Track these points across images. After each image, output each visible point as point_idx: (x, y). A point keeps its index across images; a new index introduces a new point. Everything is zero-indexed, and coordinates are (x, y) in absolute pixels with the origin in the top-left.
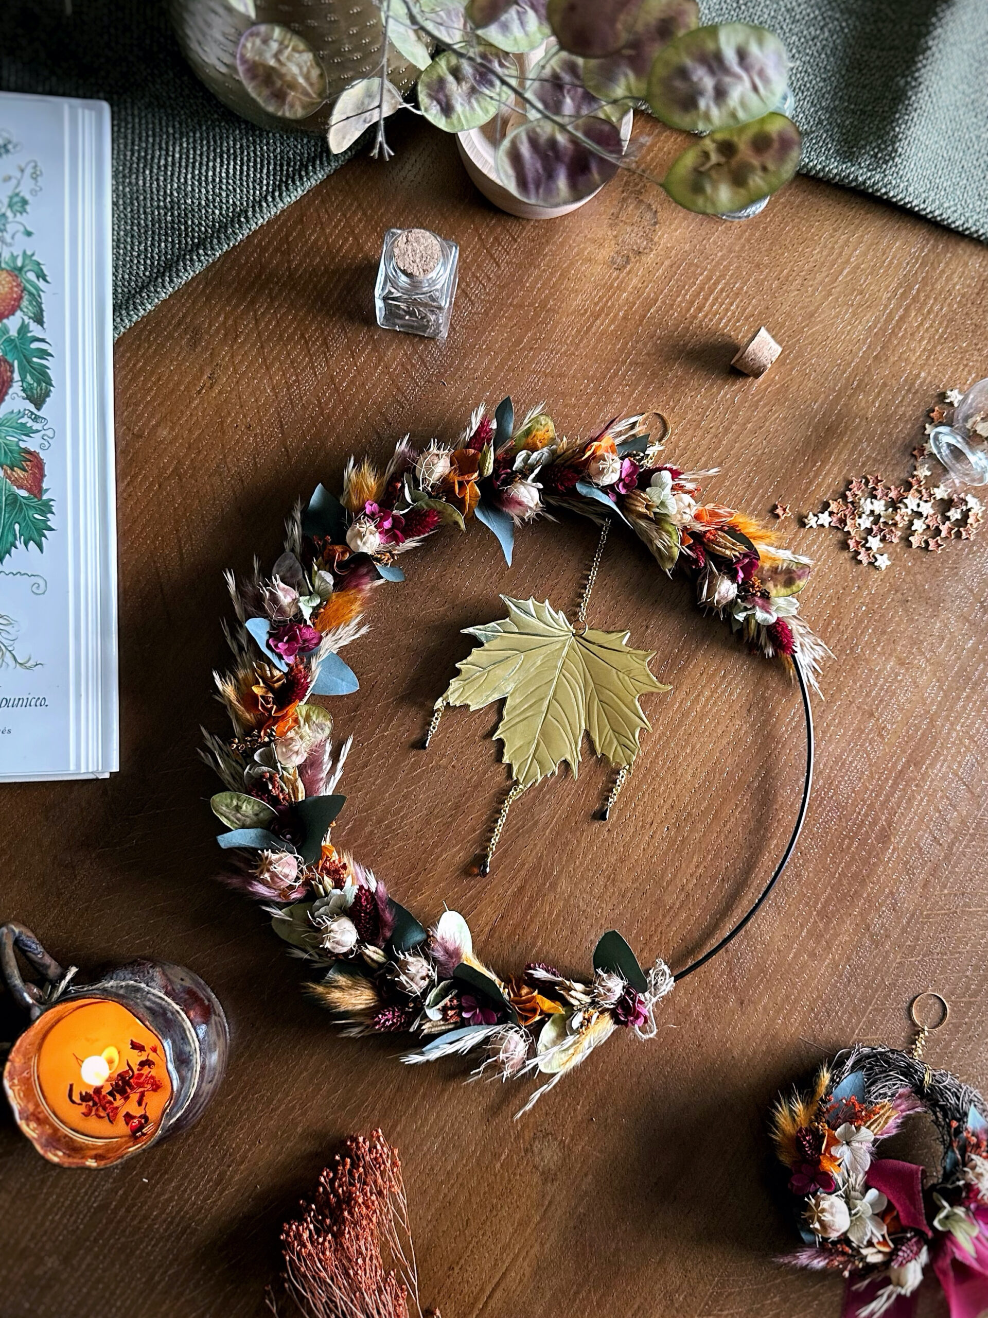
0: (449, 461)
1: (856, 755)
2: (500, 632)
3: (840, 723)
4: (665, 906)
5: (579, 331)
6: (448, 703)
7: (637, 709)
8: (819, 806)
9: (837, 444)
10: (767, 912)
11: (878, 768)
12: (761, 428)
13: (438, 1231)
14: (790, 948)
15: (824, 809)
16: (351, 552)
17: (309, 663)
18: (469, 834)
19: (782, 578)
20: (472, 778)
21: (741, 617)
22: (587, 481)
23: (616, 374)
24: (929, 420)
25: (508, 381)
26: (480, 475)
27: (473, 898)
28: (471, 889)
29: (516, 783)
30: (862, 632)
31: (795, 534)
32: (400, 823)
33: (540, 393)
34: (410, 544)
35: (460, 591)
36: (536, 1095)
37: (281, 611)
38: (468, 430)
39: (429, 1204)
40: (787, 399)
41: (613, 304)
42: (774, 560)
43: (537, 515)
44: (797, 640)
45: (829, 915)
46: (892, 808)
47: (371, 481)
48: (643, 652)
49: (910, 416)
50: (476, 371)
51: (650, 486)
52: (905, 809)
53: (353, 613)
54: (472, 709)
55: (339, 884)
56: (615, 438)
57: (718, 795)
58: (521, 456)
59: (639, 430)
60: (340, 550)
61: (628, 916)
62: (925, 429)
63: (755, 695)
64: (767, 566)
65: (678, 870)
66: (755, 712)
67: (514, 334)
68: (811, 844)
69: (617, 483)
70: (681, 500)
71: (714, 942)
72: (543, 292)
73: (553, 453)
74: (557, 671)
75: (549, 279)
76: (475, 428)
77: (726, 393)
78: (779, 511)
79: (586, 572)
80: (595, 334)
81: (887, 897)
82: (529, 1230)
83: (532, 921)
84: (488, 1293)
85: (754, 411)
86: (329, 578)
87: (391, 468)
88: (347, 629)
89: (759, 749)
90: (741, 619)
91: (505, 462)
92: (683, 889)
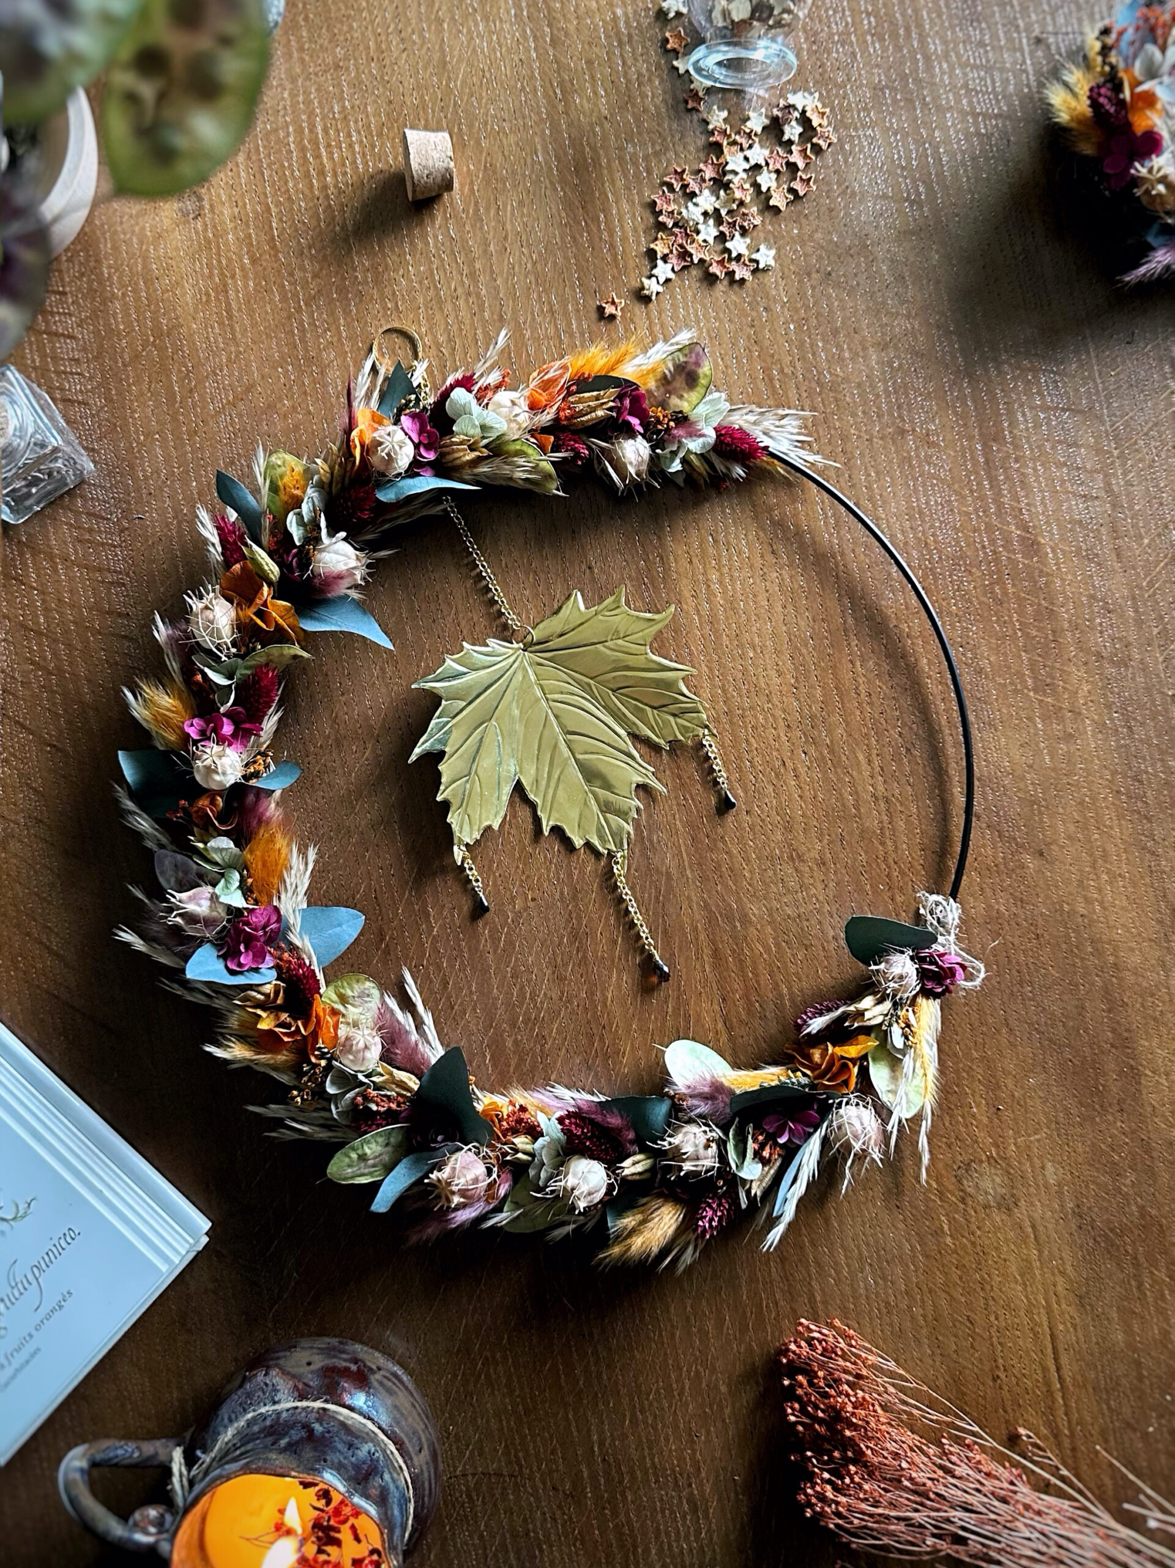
0: (223, 601)
1: (925, 491)
2: (448, 722)
3: (877, 473)
4: (874, 832)
5: (221, 324)
6: (467, 845)
7: (659, 664)
8: (935, 579)
9: (600, 177)
10: (982, 739)
11: (961, 481)
12: (505, 238)
13: (949, 1356)
14: (1038, 752)
15: (944, 579)
16: (220, 793)
17: (291, 943)
18: (613, 950)
19: (680, 382)
20: (562, 893)
21: (676, 466)
22: (383, 480)
23: (303, 331)
24: (672, 55)
25: (201, 449)
26: (270, 584)
27: (677, 1010)
28: (666, 1002)
29: (611, 855)
30: (814, 354)
31: (648, 317)
32: (535, 1006)
33: (245, 429)
34: (270, 724)
35: (367, 718)
36: (923, 1140)
37: (208, 922)
38: (211, 549)
39: (917, 1340)
40: (504, 181)
41: (229, 260)
42: (653, 370)
43: (368, 566)
44: (757, 433)
45: (1048, 681)
46: (1013, 508)
47: (166, 701)
48: (611, 599)
49: (648, 70)
50: (157, 472)
51: (453, 422)
52: (1027, 497)
53: (284, 851)
54: (496, 827)
55: (534, 1132)
56: (368, 404)
57: (823, 670)
58: (291, 521)
59: (385, 369)
60: (206, 802)
61: (847, 878)
62: (677, 69)
63: (764, 530)
64: (652, 384)
65: (853, 784)
66: (780, 548)
67: (159, 394)
68: (963, 628)
69: (417, 453)
70: (500, 406)
71: (959, 820)
72: (145, 318)
73: (320, 486)
74: (544, 703)
75: (138, 299)
76: (215, 540)
77: (436, 237)
78: (609, 310)
79: (474, 573)
80: (240, 310)
81: (1090, 607)
82: (1037, 1272)
83: (756, 975)
84: (1053, 1368)
85: (481, 228)
86: (225, 843)
87: (174, 665)
88: (293, 872)
89: (821, 583)
90: (679, 468)
91: (281, 546)
92: (877, 799)
